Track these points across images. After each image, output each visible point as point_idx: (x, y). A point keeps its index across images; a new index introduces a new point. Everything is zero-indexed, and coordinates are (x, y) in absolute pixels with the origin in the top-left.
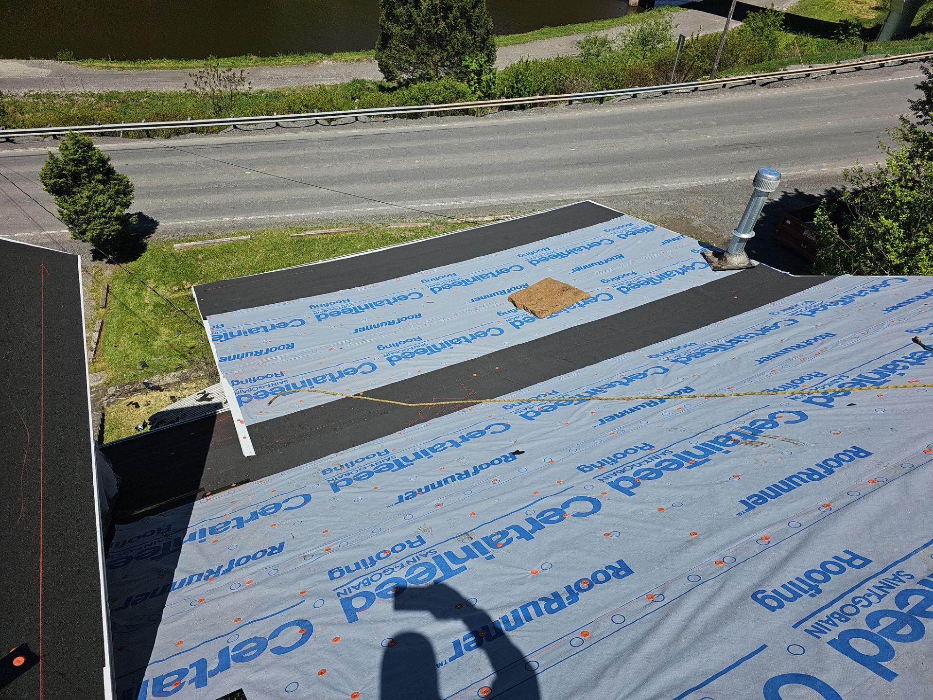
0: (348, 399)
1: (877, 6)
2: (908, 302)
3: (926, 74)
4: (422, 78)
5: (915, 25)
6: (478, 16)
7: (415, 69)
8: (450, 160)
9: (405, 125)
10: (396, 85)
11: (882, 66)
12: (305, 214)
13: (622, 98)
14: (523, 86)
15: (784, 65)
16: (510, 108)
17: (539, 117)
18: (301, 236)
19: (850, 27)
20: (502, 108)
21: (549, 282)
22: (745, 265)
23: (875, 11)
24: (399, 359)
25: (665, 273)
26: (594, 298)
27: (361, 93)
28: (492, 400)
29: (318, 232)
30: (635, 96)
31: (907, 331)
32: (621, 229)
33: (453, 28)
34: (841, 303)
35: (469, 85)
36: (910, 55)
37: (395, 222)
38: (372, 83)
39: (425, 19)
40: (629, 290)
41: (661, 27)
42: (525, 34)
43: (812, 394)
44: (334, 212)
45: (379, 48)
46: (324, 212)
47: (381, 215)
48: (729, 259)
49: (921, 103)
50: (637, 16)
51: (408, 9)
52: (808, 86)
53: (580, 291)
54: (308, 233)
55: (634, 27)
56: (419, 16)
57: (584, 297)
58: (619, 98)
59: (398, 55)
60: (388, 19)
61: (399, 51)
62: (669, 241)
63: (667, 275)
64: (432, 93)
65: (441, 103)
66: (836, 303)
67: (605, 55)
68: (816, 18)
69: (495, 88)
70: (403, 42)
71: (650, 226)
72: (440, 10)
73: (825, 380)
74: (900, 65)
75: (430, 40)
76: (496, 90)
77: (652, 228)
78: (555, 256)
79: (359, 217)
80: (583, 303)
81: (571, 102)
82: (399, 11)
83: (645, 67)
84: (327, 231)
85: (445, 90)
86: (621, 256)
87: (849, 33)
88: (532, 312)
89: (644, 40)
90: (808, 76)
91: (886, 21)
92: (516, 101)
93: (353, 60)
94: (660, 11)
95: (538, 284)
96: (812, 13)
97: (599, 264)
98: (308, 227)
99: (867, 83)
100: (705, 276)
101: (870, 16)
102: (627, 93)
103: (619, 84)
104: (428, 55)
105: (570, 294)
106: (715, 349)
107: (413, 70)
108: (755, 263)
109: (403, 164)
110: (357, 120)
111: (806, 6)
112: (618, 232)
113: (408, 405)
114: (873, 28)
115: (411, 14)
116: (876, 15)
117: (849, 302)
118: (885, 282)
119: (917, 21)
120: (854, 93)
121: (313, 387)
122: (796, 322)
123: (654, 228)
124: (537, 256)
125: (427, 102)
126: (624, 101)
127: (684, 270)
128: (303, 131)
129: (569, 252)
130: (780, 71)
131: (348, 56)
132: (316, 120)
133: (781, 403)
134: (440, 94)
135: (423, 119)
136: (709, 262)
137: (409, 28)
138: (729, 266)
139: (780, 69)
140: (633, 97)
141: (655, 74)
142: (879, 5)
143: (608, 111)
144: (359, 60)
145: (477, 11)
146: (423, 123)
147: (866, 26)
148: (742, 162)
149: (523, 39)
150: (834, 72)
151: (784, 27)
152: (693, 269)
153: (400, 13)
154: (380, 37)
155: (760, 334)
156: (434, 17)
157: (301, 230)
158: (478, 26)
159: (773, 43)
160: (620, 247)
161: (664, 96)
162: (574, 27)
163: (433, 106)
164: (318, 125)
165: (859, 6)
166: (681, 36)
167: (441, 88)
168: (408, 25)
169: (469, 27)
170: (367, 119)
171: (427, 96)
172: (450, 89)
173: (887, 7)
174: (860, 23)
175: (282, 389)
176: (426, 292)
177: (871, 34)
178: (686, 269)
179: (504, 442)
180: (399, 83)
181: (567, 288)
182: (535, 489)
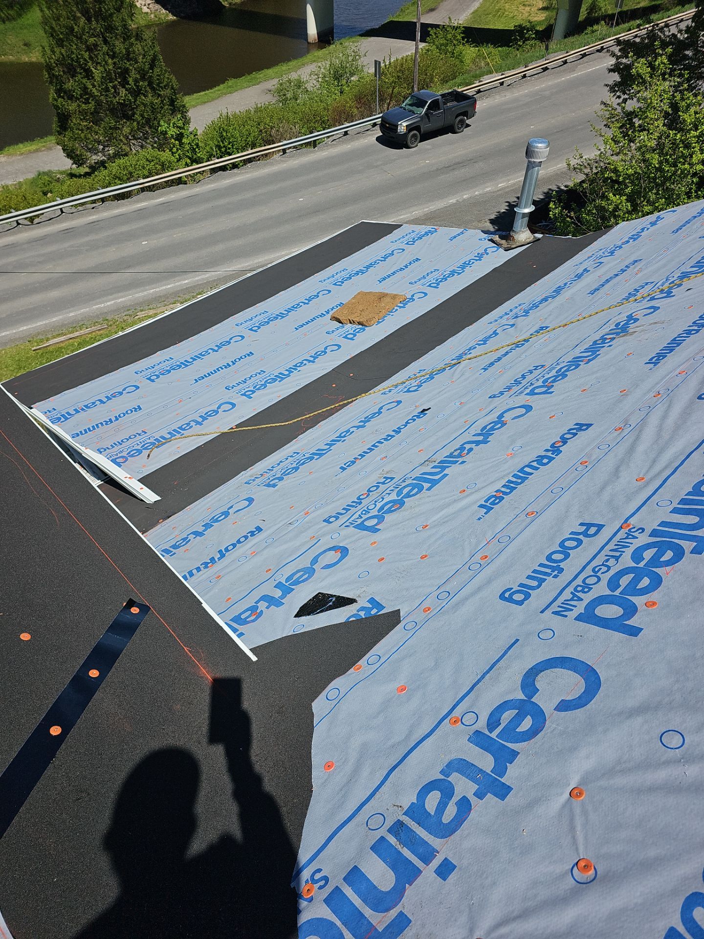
0: (223, 434)
1: (544, 6)
2: (687, 222)
3: (613, 56)
4: (117, 155)
5: (582, 20)
6: (158, 75)
7: (104, 147)
8: (178, 235)
9: (118, 207)
10: (87, 170)
11: (565, 62)
12: (40, 323)
13: (334, 137)
14: (229, 144)
15: (478, 77)
16: (223, 169)
17: (257, 173)
18: (44, 347)
19: (525, 31)
20: (214, 171)
21: (363, 295)
22: (530, 240)
23: (542, 11)
24: (253, 392)
25: (465, 263)
26: (410, 299)
27: (51, 186)
28: (367, 394)
29: (62, 338)
30: (346, 133)
31: (700, 238)
32: (406, 238)
33: (136, 93)
34: (631, 240)
35: (172, 153)
36: (587, 47)
37: (142, 311)
38: (61, 173)
39: (102, 89)
40: (438, 284)
41: (350, 59)
42: (211, 91)
43: (651, 295)
44: (72, 314)
45: (58, 132)
46: (61, 317)
47: (124, 307)
48: (516, 237)
49: (616, 84)
50: (321, 53)
51: (79, 80)
52: (504, 94)
53: (396, 295)
54: (51, 342)
55: (323, 63)
56: (94, 86)
57: (401, 300)
58: (331, 139)
59: (82, 135)
60: (59, 96)
61: (82, 130)
62: (455, 237)
63: (466, 264)
64: (135, 169)
65: (148, 177)
66: (628, 242)
67: (302, 98)
68: (492, 27)
69: (200, 152)
70: (84, 119)
71: (432, 228)
72: (116, 76)
73: (656, 285)
74: (581, 59)
75: (113, 111)
76: (201, 153)
77: (434, 230)
78: (356, 274)
79: (101, 314)
80: (402, 305)
81: (284, 151)
82: (70, 84)
83: (347, 103)
84: (72, 336)
85: (148, 163)
86: (417, 260)
87: (525, 38)
88: (359, 323)
89: (338, 75)
90: (502, 84)
91: (556, 19)
92: (226, 160)
93: (30, 152)
94: (341, 44)
95: (353, 298)
96: (487, 23)
97: (400, 270)
98: (49, 336)
99: (556, 81)
100: (499, 257)
101: (540, 18)
102: (337, 131)
103: (325, 125)
104: (116, 128)
105: (388, 299)
106: (545, 299)
107: (103, 149)
108: (539, 236)
109: (129, 249)
110: (62, 212)
111: (480, 17)
112: (405, 240)
113: (285, 423)
114: (545, 29)
115: (85, 85)
116: (545, 15)
117: (637, 238)
118: (658, 217)
119: (583, 15)
120: (547, 93)
121: (183, 434)
122: (601, 263)
123: (436, 229)
124: (338, 277)
125: (132, 179)
126: (337, 141)
127: (480, 257)
128: (6, 236)
129: (368, 267)
130: (476, 83)
131: (23, 148)
132: (17, 221)
133: (630, 308)
134: (144, 168)
135: (135, 198)
136: (499, 245)
137: (87, 102)
138: (518, 244)
139: (475, 82)
140: (344, 135)
141: (358, 109)
142: (545, 5)
143: (325, 154)
144: (37, 151)
145: (157, 70)
146: (138, 202)
147: (538, 28)
148: (464, 180)
149: (210, 97)
150: (524, 76)
151: (466, 39)
152: (487, 254)
153: (72, 86)
154: (55, 119)
155: (576, 280)
156: (111, 84)
157: (42, 341)
158: (161, 87)
159: (459, 57)
160: (412, 251)
161: (374, 129)
162: (261, 75)
163: (142, 181)
164: (21, 226)
165: (528, 9)
166: (376, 61)
167: (143, 162)
168: (85, 99)
169: (153, 89)
170: (74, 210)
171: (131, 173)
172: (153, 161)
173: (553, 5)
174: (533, 26)
175: (152, 444)
176: (247, 333)
177: (545, 35)
178: (481, 255)
179: (406, 410)
180: (91, 167)
181: (382, 296)
182: (464, 419)
